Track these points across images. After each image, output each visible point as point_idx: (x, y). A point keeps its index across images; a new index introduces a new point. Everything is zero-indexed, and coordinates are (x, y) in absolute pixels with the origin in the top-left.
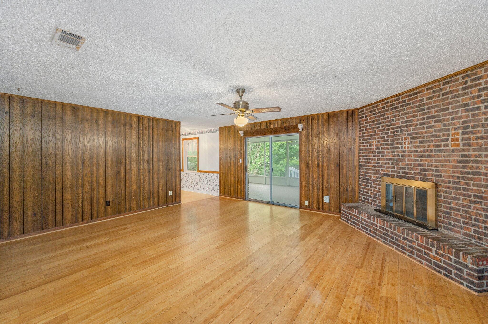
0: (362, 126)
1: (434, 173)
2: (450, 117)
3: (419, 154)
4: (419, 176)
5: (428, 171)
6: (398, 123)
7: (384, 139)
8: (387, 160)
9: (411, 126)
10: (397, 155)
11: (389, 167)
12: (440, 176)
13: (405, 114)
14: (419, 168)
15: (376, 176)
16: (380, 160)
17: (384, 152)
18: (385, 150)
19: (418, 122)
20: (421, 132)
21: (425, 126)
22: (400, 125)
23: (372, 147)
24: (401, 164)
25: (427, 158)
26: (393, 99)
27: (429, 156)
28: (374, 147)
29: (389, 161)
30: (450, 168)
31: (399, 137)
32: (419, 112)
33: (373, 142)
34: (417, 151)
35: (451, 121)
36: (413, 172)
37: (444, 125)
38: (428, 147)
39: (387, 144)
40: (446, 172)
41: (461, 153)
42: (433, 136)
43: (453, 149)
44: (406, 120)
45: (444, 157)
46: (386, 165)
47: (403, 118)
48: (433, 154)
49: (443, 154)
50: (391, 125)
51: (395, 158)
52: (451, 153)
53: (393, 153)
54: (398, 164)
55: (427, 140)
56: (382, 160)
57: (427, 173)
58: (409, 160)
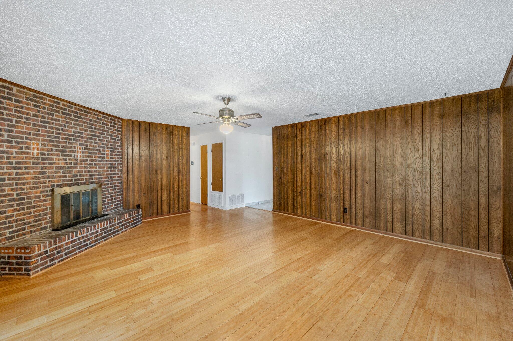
0: (8, 112)
1: (98, 176)
2: (106, 140)
3: (89, 162)
4: (89, 180)
5: (95, 176)
6: (71, 131)
7: (53, 144)
8: (57, 168)
9: (83, 137)
10: (70, 163)
11: (60, 177)
12: (101, 178)
13: (78, 125)
14: (89, 174)
15: (39, 190)
16: (46, 169)
17: (52, 159)
18: (54, 157)
19: (88, 137)
20: (90, 145)
21: (93, 141)
22: (73, 134)
23: (32, 151)
24: (73, 172)
25: (93, 166)
26: (65, 103)
27: (95, 164)
28: (35, 152)
29: (60, 169)
30: (105, 172)
31: (71, 146)
32: (89, 128)
33: (33, 144)
34: (87, 160)
35: (105, 143)
36: (84, 178)
37: (103, 144)
38: (95, 158)
39: (57, 151)
40: (104, 174)
41: (110, 163)
42: (97, 150)
43: (107, 160)
44: (78, 131)
45: (103, 165)
46: (55, 174)
47: (76, 128)
48: (97, 162)
49: (102, 163)
50: (63, 130)
51: (67, 166)
52: (105, 163)
53: (65, 161)
54: (70, 172)
55: (94, 152)
56: (49, 168)
57: (94, 177)
58: (81, 168)
